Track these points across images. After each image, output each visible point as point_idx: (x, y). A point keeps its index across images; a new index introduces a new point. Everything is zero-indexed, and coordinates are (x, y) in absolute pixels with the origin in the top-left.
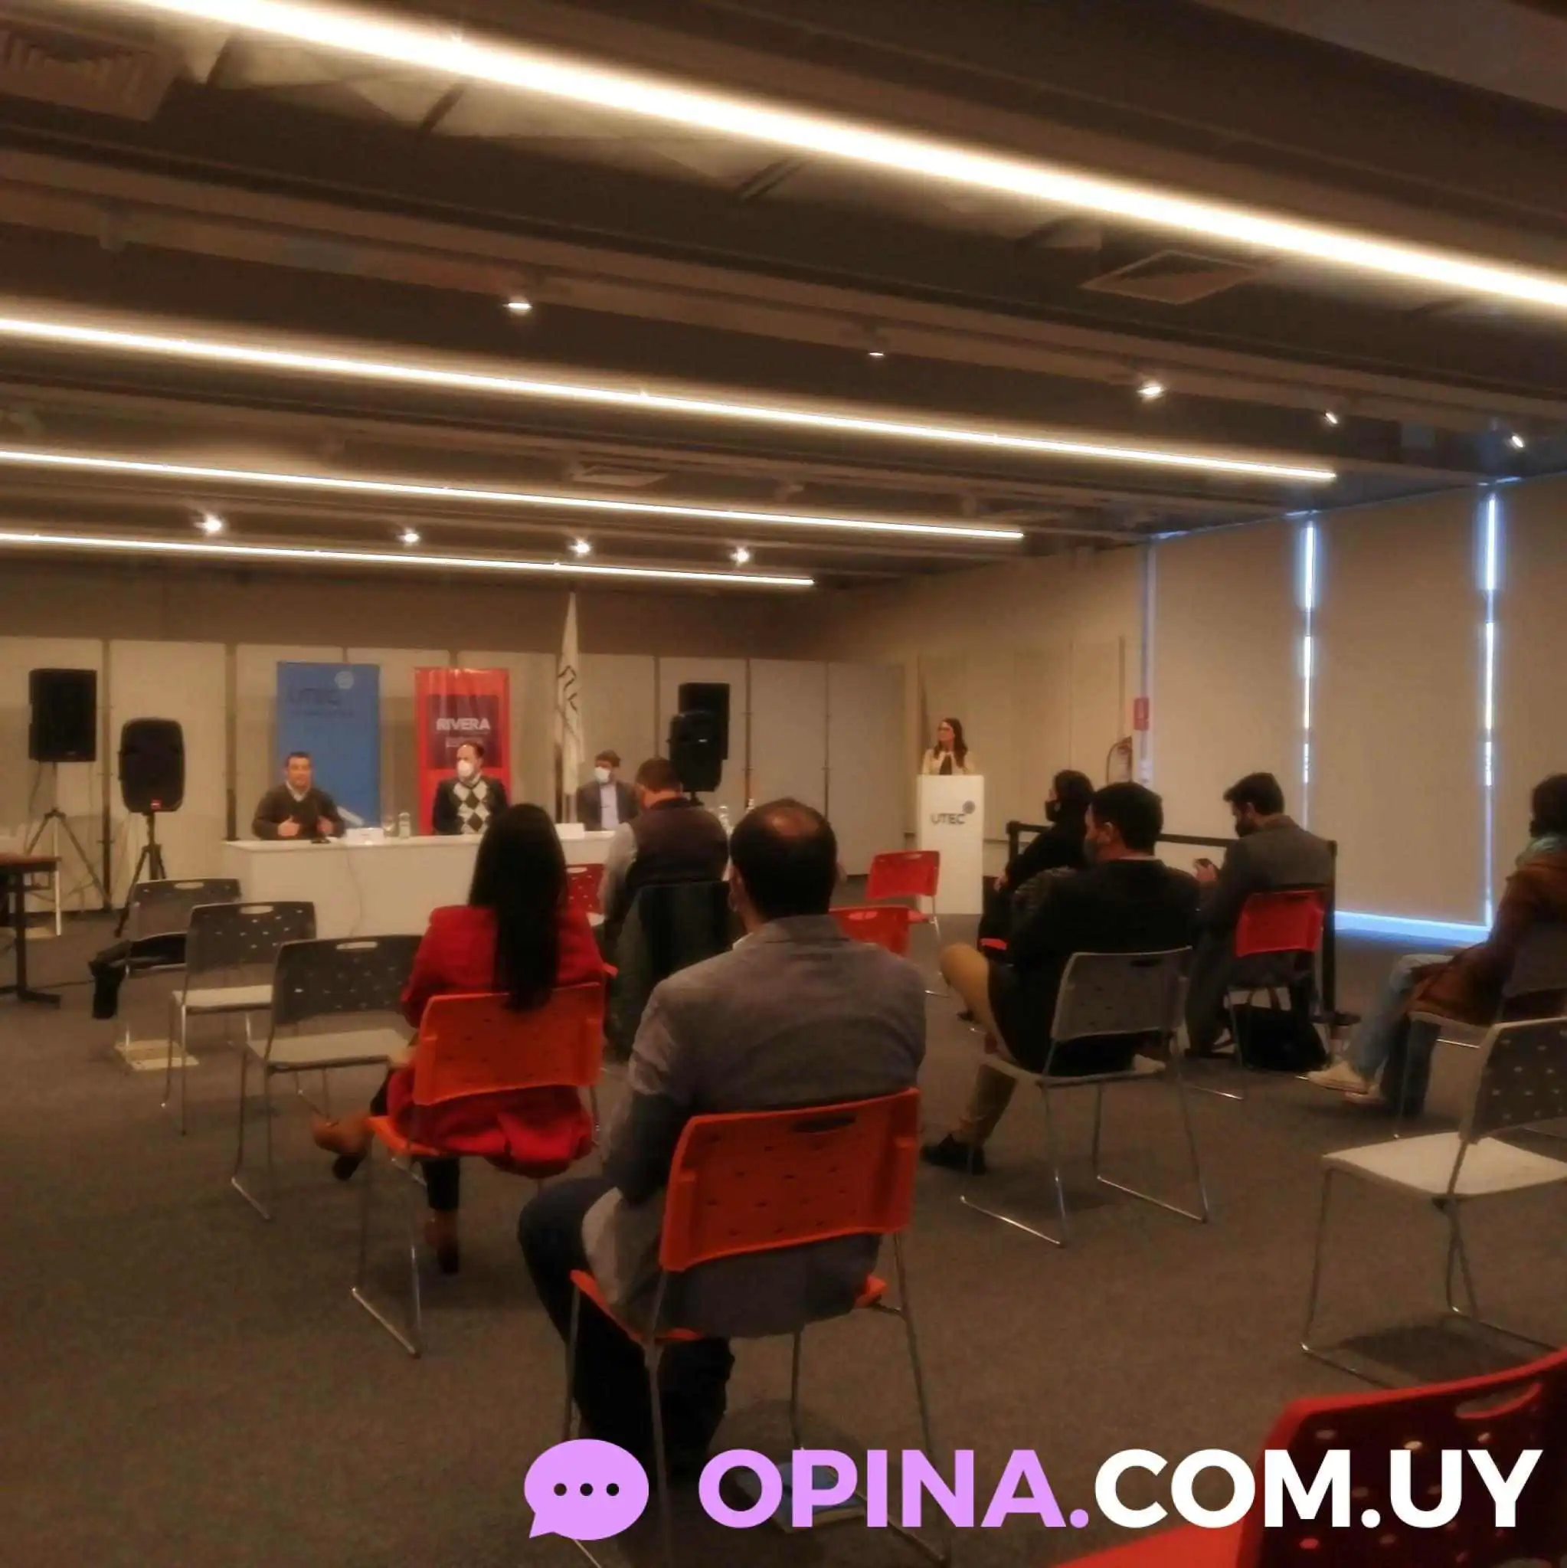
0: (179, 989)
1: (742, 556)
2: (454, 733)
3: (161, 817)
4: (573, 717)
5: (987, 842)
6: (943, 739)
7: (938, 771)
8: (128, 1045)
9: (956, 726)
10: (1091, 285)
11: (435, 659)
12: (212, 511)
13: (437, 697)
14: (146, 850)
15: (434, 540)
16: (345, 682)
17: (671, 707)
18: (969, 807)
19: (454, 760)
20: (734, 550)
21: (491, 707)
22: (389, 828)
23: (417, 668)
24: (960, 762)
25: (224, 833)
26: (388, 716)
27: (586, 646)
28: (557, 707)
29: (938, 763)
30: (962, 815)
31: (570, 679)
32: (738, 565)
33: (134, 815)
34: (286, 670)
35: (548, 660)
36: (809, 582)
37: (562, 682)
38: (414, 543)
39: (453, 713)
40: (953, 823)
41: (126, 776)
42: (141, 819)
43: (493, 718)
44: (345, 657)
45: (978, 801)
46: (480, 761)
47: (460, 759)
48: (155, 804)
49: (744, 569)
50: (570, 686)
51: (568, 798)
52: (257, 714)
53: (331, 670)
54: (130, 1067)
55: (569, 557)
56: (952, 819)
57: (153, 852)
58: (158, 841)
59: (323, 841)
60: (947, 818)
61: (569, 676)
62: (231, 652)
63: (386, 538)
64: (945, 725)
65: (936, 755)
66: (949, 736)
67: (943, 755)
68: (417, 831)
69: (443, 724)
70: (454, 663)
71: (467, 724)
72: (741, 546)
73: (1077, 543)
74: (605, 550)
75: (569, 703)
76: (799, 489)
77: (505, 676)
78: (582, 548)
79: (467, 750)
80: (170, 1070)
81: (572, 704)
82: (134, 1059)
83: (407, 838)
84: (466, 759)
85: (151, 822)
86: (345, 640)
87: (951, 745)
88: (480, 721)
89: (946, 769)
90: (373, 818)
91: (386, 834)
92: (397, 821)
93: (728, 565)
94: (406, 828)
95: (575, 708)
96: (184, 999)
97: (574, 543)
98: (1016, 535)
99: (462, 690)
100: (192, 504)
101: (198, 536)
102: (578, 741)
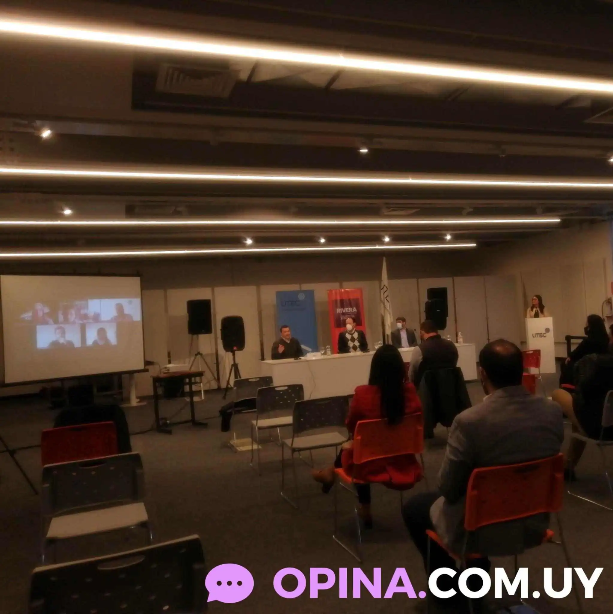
0: (254, 420)
1: (448, 237)
2: (343, 314)
3: (238, 353)
4: (388, 305)
5: (556, 343)
6: (534, 303)
7: (534, 316)
8: (235, 441)
9: (539, 298)
10: (588, 121)
11: (334, 286)
12: (249, 237)
13: (336, 301)
14: (232, 365)
15: (331, 241)
16: (301, 297)
17: (425, 299)
18: (547, 330)
19: (345, 325)
20: (446, 235)
21: (356, 303)
22: (322, 352)
23: (328, 290)
24: (542, 312)
25: (260, 358)
26: (319, 309)
27: (391, 276)
28: (381, 301)
29: (533, 313)
30: (545, 333)
31: (385, 290)
32: (447, 241)
33: (228, 353)
34: (279, 294)
35: (376, 283)
36: (475, 245)
37: (382, 291)
38: (323, 243)
39: (342, 306)
40: (541, 337)
41: (224, 338)
42: (230, 354)
43: (357, 307)
44: (301, 288)
45: (551, 327)
46: (354, 324)
47: (347, 324)
48: (235, 348)
49: (450, 242)
50: (385, 293)
51: (388, 335)
52: (269, 311)
53: (296, 293)
54: (236, 450)
55: (382, 243)
56: (541, 335)
57: (235, 366)
58: (237, 362)
59: (298, 359)
60: (539, 335)
62: (258, 289)
63: (313, 241)
64: (534, 298)
65: (532, 310)
66: (536, 302)
67: (534, 310)
68: (333, 353)
69: (339, 311)
70: (341, 287)
71: (347, 310)
72: (448, 233)
73: (582, 222)
74: (396, 240)
75: (386, 300)
76: (471, 210)
77: (361, 291)
78: (387, 239)
79: (349, 320)
80: (252, 450)
81: (387, 300)
82: (238, 446)
83: (329, 355)
84: (350, 324)
85: (234, 355)
86: (300, 281)
87: (537, 306)
88: (353, 309)
89: (536, 315)
90: (316, 349)
91: (322, 354)
92: (325, 349)
93: (443, 241)
94: (329, 352)
95: (388, 301)
96: (257, 424)
97: (384, 238)
98: (558, 220)
99: (345, 297)
100: (242, 235)
101: (244, 246)
102: (390, 314)
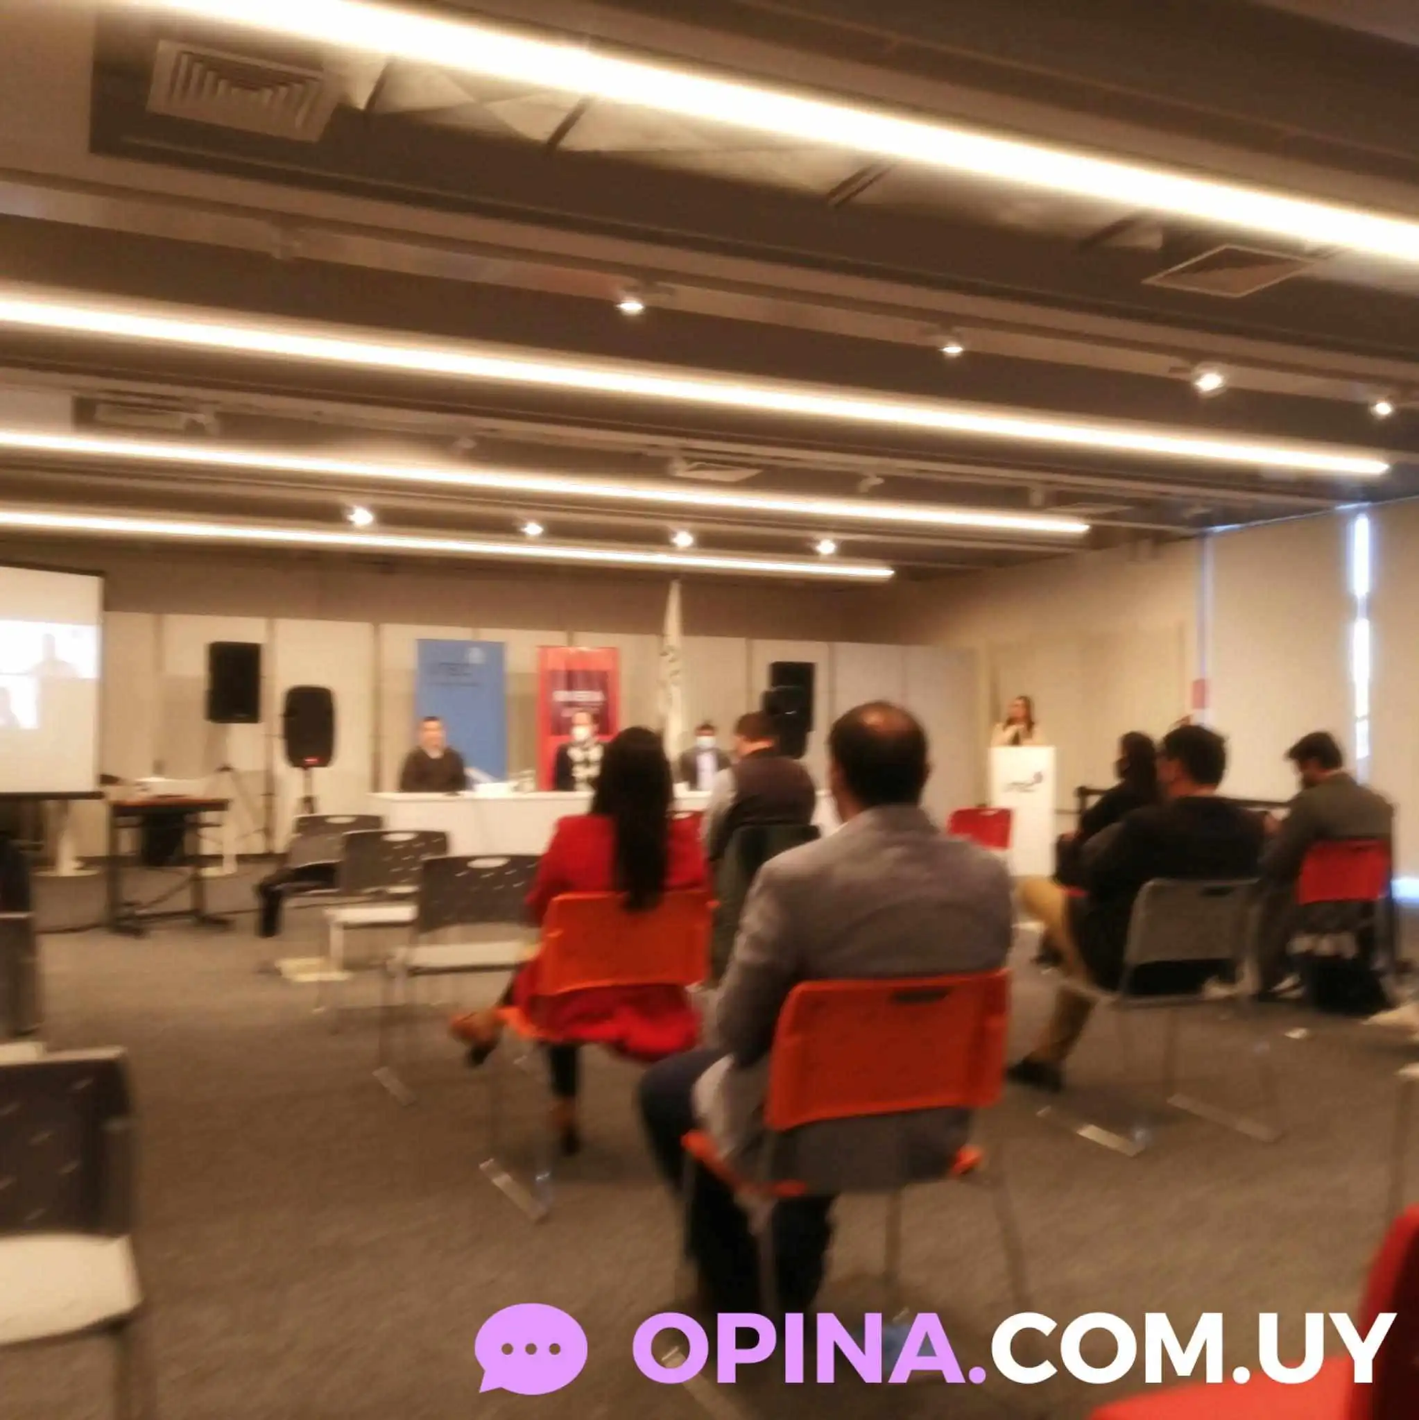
1: (826, 546)
2: (571, 704)
3: (316, 771)
4: (675, 692)
5: (1057, 812)
6: (1013, 715)
7: (1008, 743)
8: (287, 963)
9: (1027, 703)
10: (1151, 281)
11: (555, 638)
12: (361, 504)
13: (555, 672)
14: (303, 800)
15: (554, 533)
16: (475, 657)
17: (762, 683)
18: (1039, 778)
19: (570, 727)
20: (819, 542)
21: (602, 680)
22: (514, 784)
23: (539, 647)
24: (1030, 735)
25: (370, 786)
26: (514, 688)
27: (689, 628)
28: (660, 682)
30: (1032, 784)
31: (672, 657)
32: (823, 556)
33: (294, 769)
34: (425, 646)
35: (651, 640)
36: (890, 573)
37: (664, 660)
38: (536, 535)
39: (570, 686)
40: (1024, 790)
41: (289, 736)
42: (299, 772)
43: (605, 691)
44: (476, 636)
45: (1048, 770)
46: (596, 727)
47: (576, 725)
48: (310, 760)
49: (829, 560)
50: (672, 664)
52: (399, 686)
53: (463, 646)
54: (289, 979)
55: (671, 549)
56: (1022, 787)
57: (310, 803)
58: (314, 792)
59: (457, 794)
60: (1018, 786)
61: (671, 655)
62: (377, 632)
63: (509, 531)
64: (1017, 702)
65: (1006, 727)
66: (1020, 712)
67: (1013, 728)
68: (540, 788)
69: (561, 696)
70: (571, 642)
71: (582, 696)
72: (826, 538)
73: (1137, 536)
74: (706, 543)
75: (671, 679)
76: (879, 481)
77: (614, 653)
78: (684, 540)
79: (582, 718)
81: (673, 680)
82: (293, 973)
83: (529, 793)
84: (582, 725)
85: (308, 775)
86: (477, 623)
87: (1021, 720)
88: (594, 693)
89: (1016, 741)
90: (499, 774)
91: (512, 788)
92: (521, 778)
93: (813, 556)
94: (529, 784)
95: (676, 683)
96: (335, 916)
97: (676, 536)
98: (1082, 528)
99: (577, 667)
100: (343, 499)
101: (349, 528)
102: (680, 714)
